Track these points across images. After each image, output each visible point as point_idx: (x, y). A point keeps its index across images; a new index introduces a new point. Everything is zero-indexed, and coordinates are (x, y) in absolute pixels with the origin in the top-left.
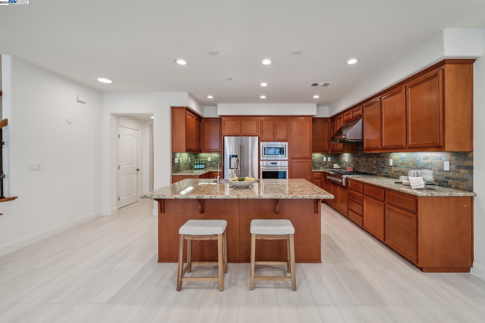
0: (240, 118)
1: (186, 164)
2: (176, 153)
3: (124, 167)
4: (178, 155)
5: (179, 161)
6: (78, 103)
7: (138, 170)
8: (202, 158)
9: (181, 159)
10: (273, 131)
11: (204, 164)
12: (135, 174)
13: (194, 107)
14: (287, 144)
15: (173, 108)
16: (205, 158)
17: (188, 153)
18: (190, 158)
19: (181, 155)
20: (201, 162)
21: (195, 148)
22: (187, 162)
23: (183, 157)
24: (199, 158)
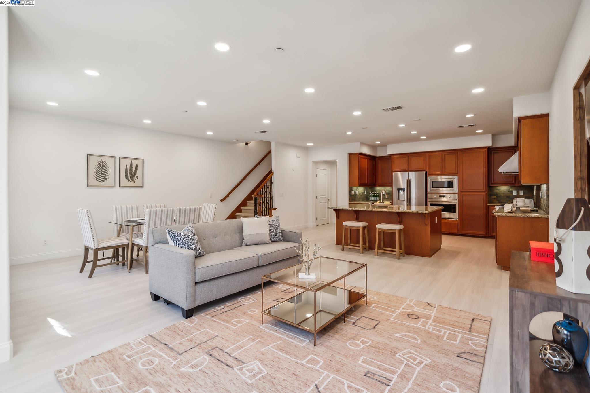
0: (408, 155)
1: (362, 196)
2: (353, 187)
3: (320, 197)
4: (355, 188)
5: (355, 193)
6: (297, 158)
7: (328, 200)
8: (377, 191)
9: (357, 191)
10: (441, 166)
11: (378, 196)
12: (326, 203)
13: (366, 151)
14: (456, 177)
15: (350, 155)
16: (380, 191)
17: (364, 187)
18: (365, 191)
19: (357, 188)
20: (376, 195)
21: (368, 183)
22: (362, 194)
23: (359, 190)
24: (375, 191)
